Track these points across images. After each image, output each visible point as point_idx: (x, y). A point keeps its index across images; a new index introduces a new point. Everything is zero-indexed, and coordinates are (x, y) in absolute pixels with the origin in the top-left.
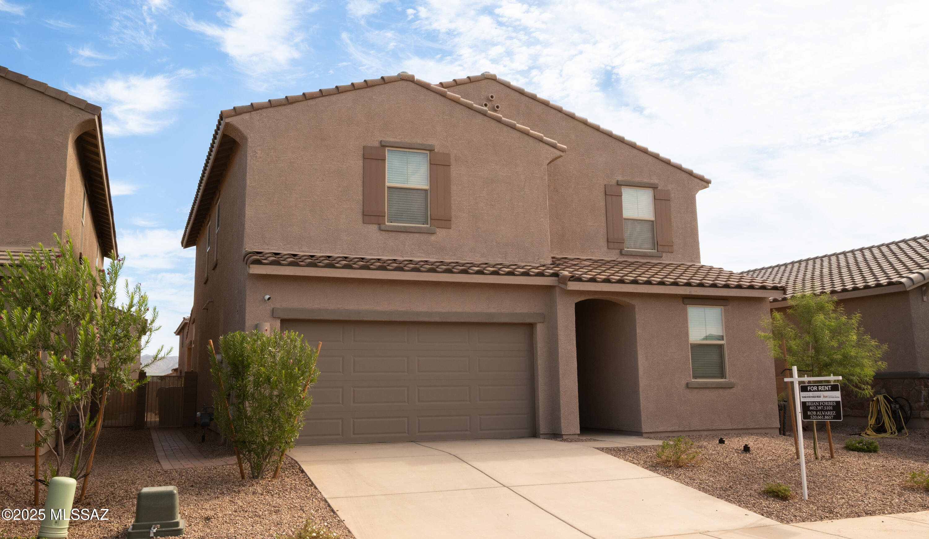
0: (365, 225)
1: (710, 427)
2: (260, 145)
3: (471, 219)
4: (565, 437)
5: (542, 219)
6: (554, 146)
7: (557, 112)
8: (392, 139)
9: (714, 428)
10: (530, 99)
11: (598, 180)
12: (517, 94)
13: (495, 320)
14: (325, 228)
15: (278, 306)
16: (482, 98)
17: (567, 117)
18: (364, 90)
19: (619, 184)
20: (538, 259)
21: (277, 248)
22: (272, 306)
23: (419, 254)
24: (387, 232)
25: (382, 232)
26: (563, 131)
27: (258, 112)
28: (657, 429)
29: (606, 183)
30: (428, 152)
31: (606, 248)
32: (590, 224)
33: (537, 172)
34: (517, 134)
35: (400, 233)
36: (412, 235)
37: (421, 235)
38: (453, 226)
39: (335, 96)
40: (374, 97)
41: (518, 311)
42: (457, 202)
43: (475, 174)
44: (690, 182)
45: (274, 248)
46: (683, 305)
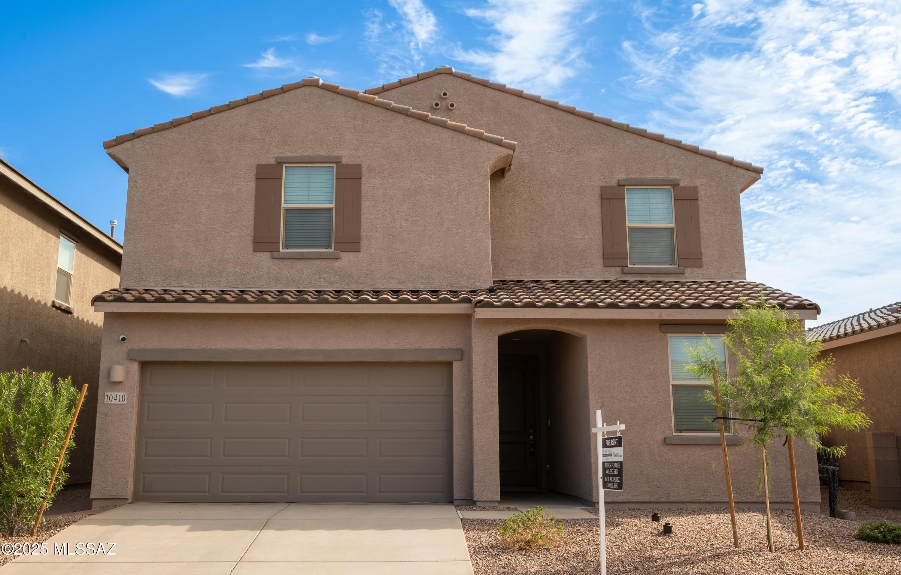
0: (256, 253)
1: (702, 499)
2: (141, 175)
3: (386, 239)
4: (478, 504)
5: (481, 234)
6: (499, 143)
7: (533, 103)
8: (290, 154)
9: (708, 499)
10: (497, 91)
11: (591, 181)
12: (480, 87)
13: (395, 359)
14: (209, 260)
15: (135, 346)
16: (434, 96)
17: (548, 108)
18: (260, 102)
19: (621, 185)
20: (474, 282)
21: (154, 284)
22: (130, 347)
23: (319, 284)
24: (281, 260)
25: (275, 260)
26: (542, 125)
27: (140, 139)
28: (616, 498)
29: (602, 184)
30: (334, 165)
31: (602, 265)
32: (578, 237)
33: (475, 177)
34: (449, 134)
35: (297, 261)
36: (311, 262)
37: (323, 261)
38: (363, 248)
39: (225, 112)
40: (271, 109)
41: (427, 346)
42: (368, 221)
43: (393, 186)
45: (152, 284)
46: (662, 334)
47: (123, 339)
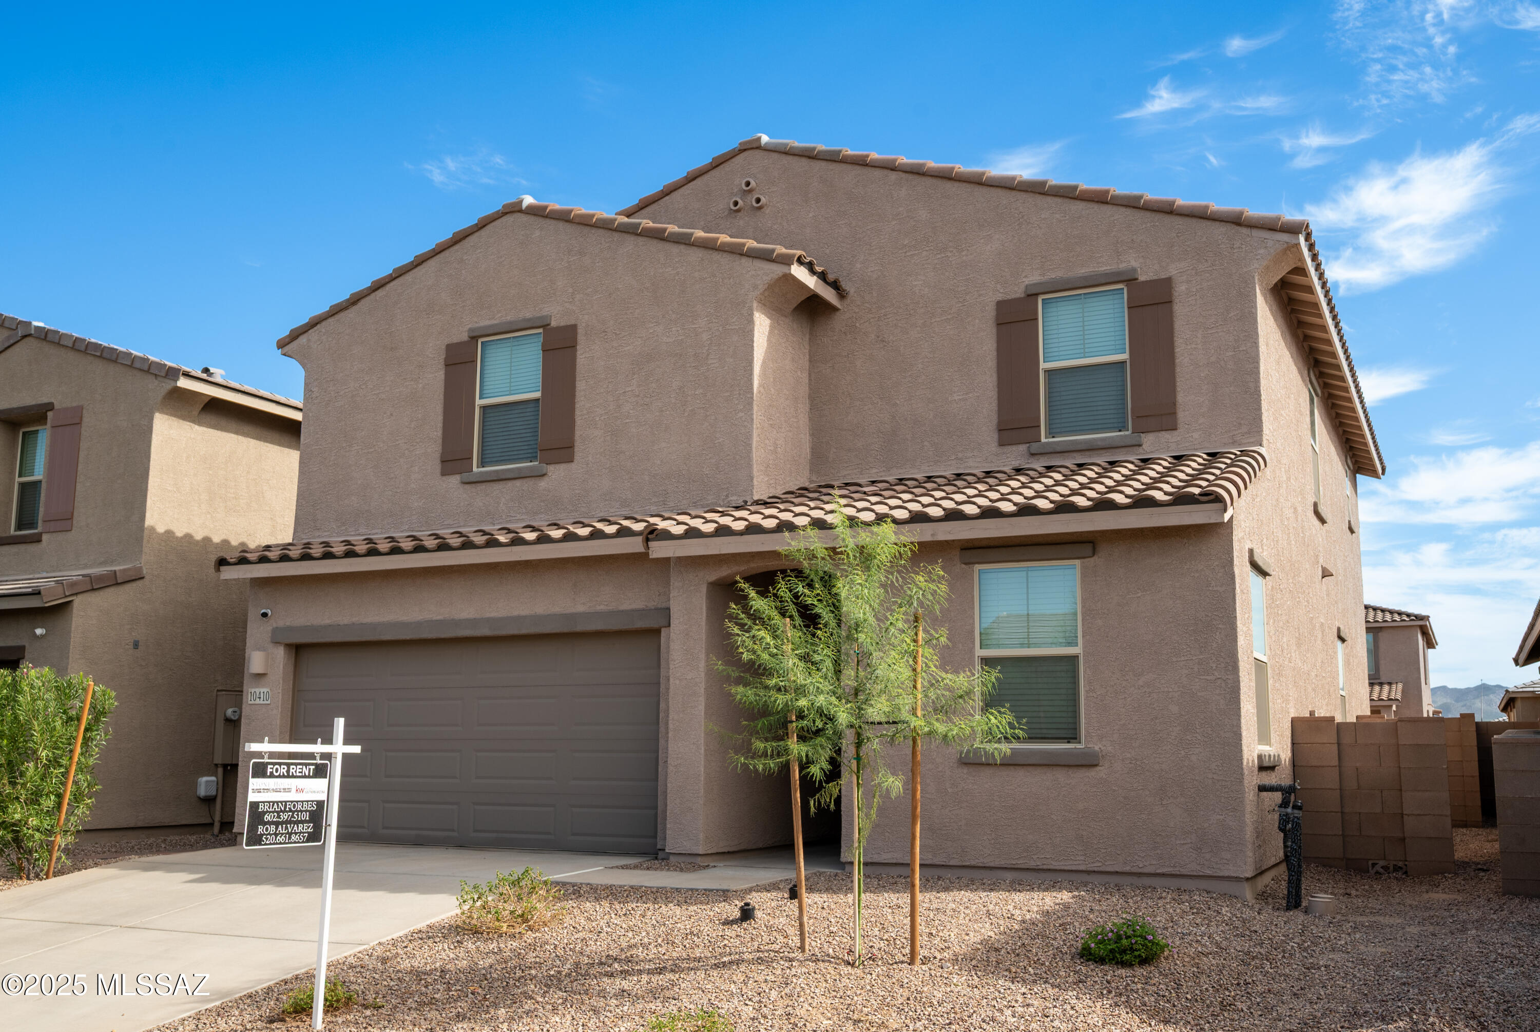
0: (444, 478)
1: (1021, 863)
2: (317, 379)
3: (608, 438)
4: (673, 859)
7: (886, 172)
8: (487, 323)
10: (830, 163)
11: (980, 295)
12: (804, 162)
13: (579, 628)
14: (390, 493)
15: (281, 624)
16: (736, 190)
17: (910, 177)
18: (451, 249)
19: (1032, 296)
20: (727, 496)
21: (329, 533)
22: (275, 625)
23: (519, 517)
24: (473, 485)
25: (467, 486)
26: (901, 209)
27: (315, 328)
29: (1000, 297)
30: (541, 330)
31: (996, 444)
33: (734, 320)
35: (492, 484)
36: (510, 484)
37: (525, 480)
38: (578, 455)
39: (410, 273)
40: (465, 258)
41: (626, 606)
42: (585, 412)
43: (619, 352)
44: (1237, 244)
45: (326, 534)
46: (963, 566)
47: (265, 615)
